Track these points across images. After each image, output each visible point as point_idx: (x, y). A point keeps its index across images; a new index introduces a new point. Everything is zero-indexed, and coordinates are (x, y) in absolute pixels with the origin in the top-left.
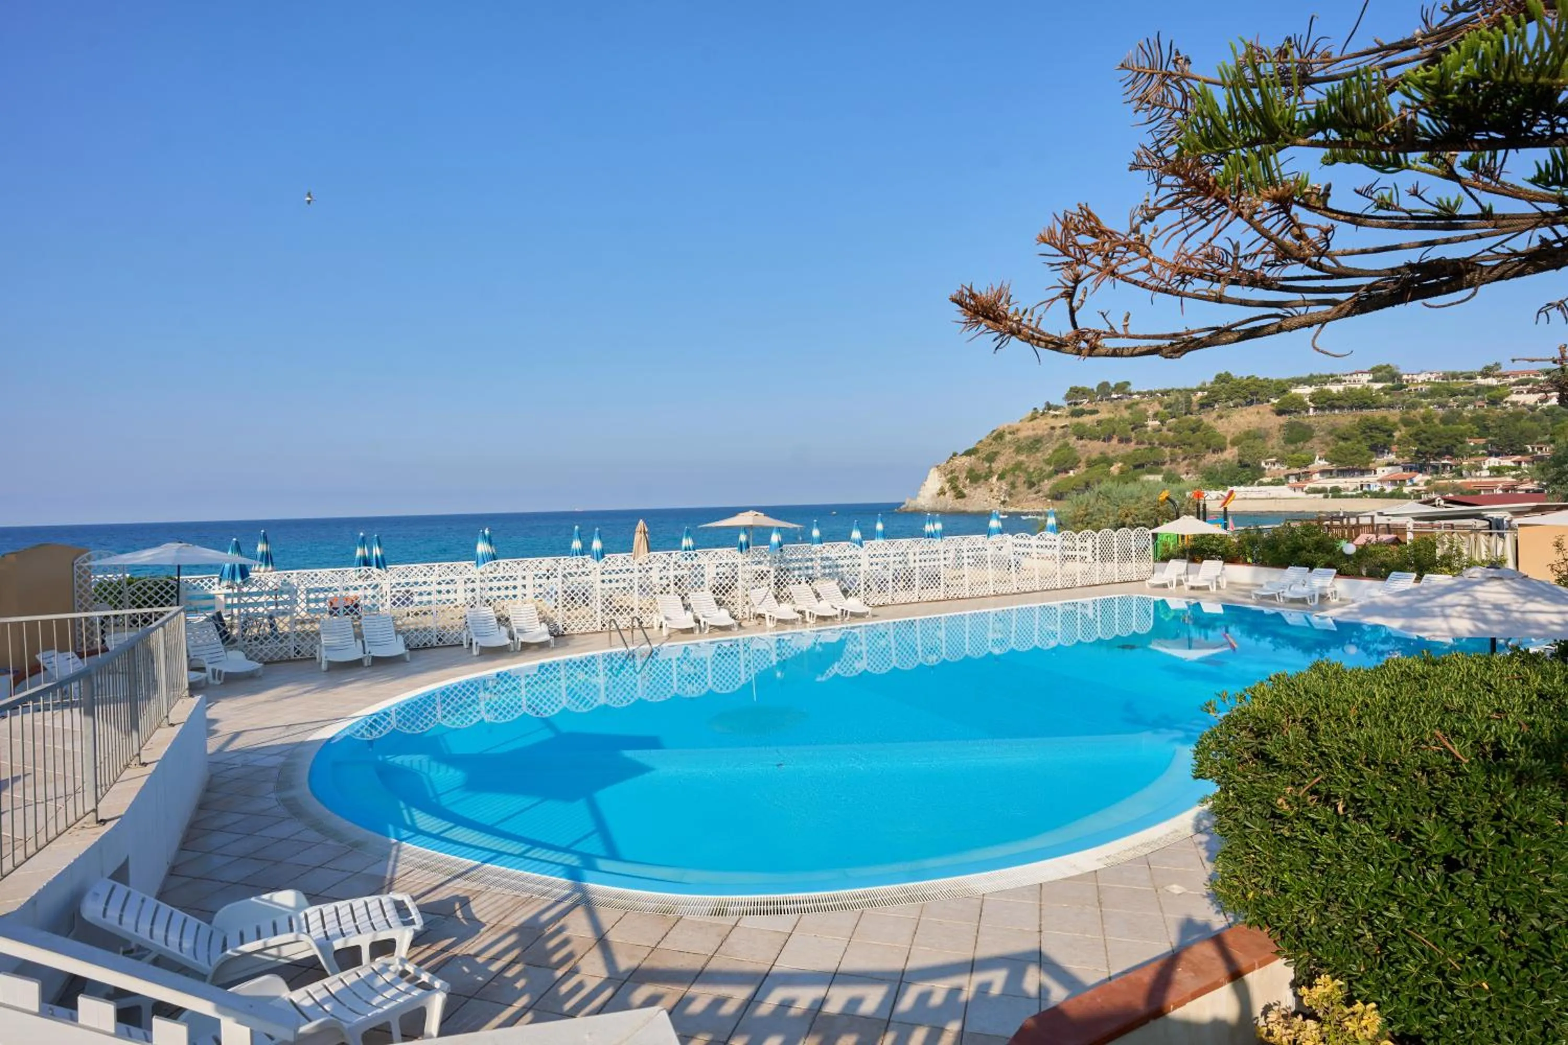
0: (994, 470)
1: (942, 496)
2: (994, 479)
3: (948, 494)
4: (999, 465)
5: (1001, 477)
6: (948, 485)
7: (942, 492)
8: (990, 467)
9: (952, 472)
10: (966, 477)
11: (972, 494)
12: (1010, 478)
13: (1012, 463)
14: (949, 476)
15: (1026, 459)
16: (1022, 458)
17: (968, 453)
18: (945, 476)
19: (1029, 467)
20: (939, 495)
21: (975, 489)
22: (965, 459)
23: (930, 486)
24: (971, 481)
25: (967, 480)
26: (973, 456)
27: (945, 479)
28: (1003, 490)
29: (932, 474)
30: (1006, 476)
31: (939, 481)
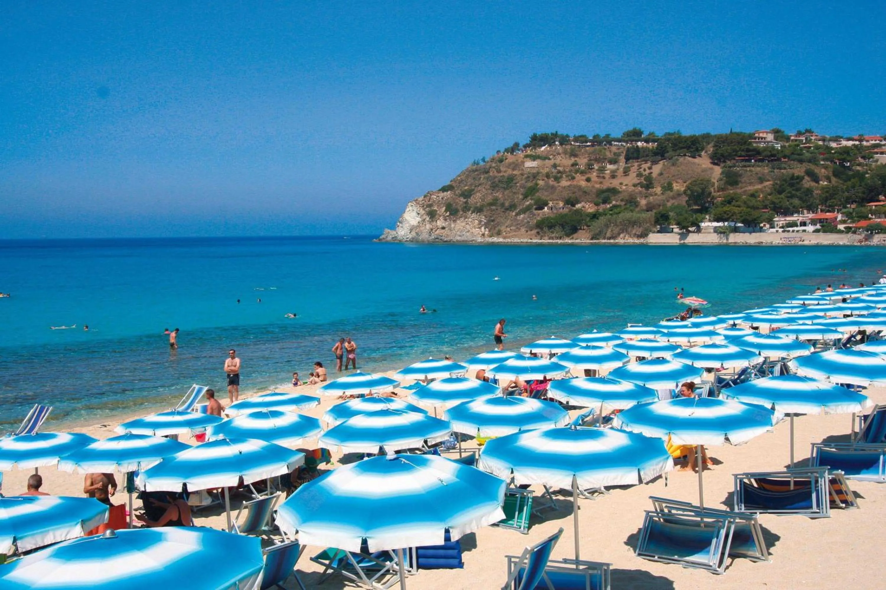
0: (470, 204)
1: (422, 228)
3: (428, 225)
4: (475, 200)
6: (427, 217)
8: (466, 203)
9: (430, 206)
10: (446, 211)
11: (453, 226)
12: (487, 212)
13: (489, 199)
14: (427, 209)
15: (501, 196)
17: (444, 189)
18: (424, 209)
19: (504, 202)
20: (419, 226)
21: (454, 221)
22: (442, 195)
23: (410, 218)
24: (450, 214)
25: (447, 213)
26: (449, 192)
27: (424, 212)
28: (483, 223)
29: (411, 208)
30: (485, 209)
31: (418, 214)
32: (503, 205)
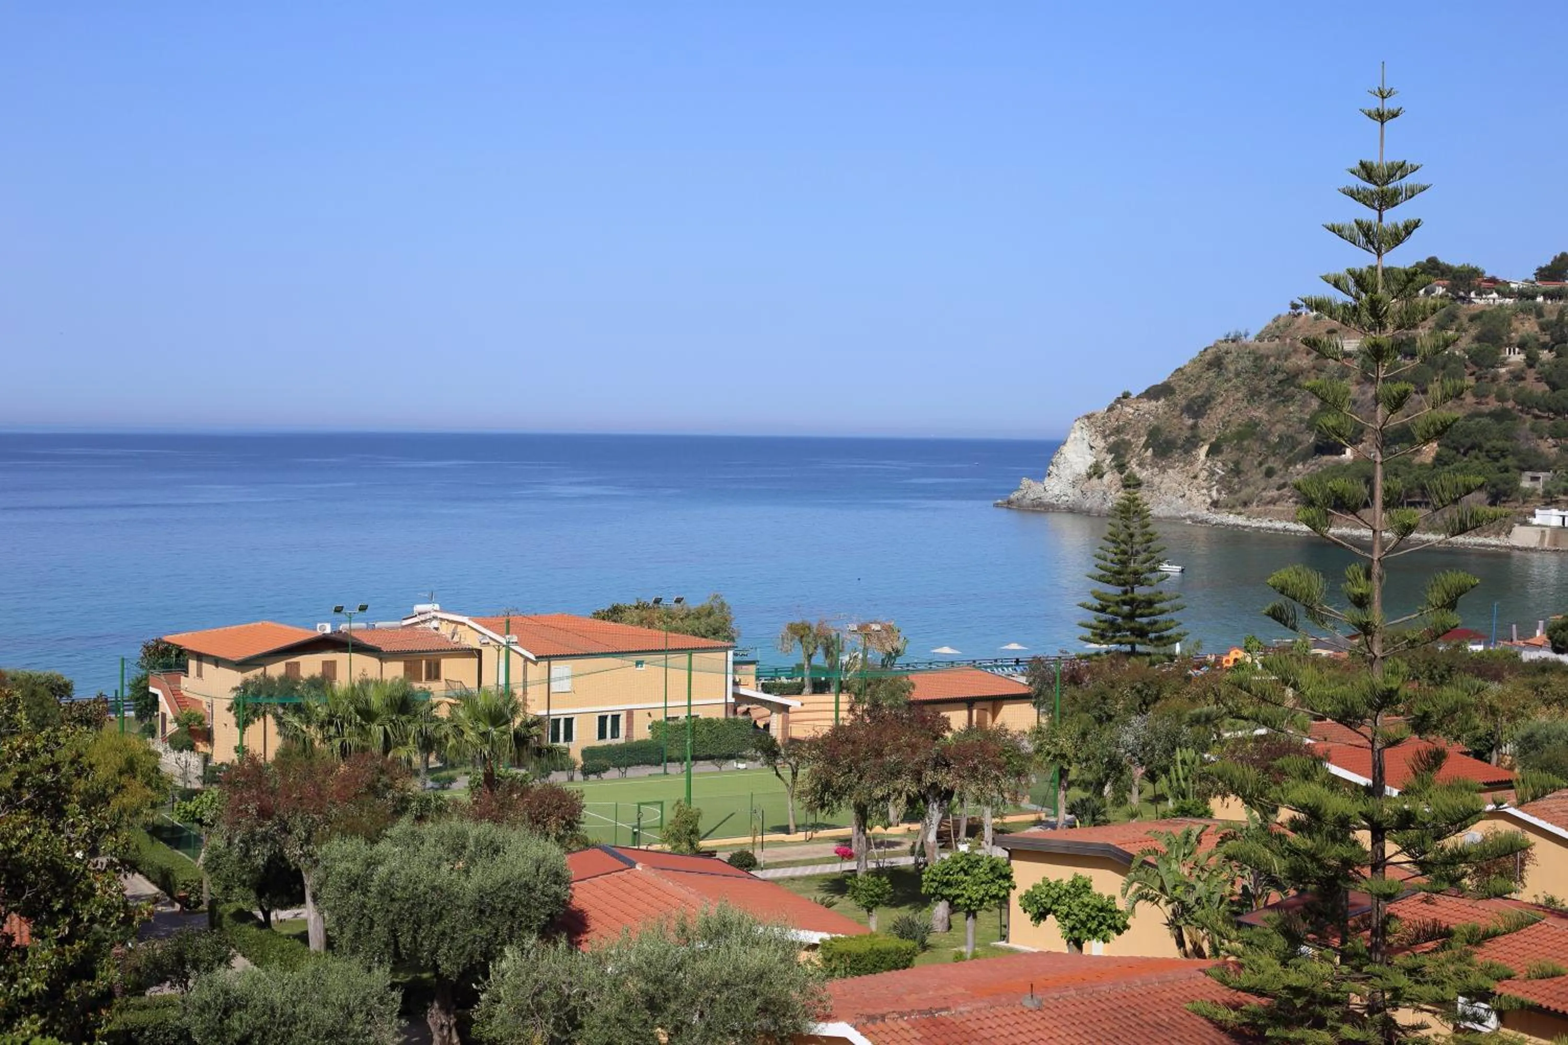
0: (1201, 432)
1: (1095, 480)
2: (1203, 451)
3: (1107, 478)
4: (1211, 424)
5: (1214, 450)
6: (1110, 457)
7: (1096, 472)
8: (1194, 427)
9: (1118, 431)
10: (1146, 446)
11: (1157, 480)
12: (1228, 453)
13: (1239, 419)
14: (1112, 439)
15: (1266, 417)
16: (1259, 413)
17: (1153, 393)
18: (1105, 437)
19: (1269, 432)
20: (1090, 476)
21: (1163, 470)
22: (1146, 405)
23: (1074, 456)
24: (1155, 454)
25: (1146, 450)
26: (1162, 401)
27: (1102, 444)
28: (1217, 477)
29: (1078, 434)
30: (1224, 447)
31: (1092, 448)
32: (1264, 439)
